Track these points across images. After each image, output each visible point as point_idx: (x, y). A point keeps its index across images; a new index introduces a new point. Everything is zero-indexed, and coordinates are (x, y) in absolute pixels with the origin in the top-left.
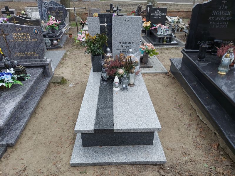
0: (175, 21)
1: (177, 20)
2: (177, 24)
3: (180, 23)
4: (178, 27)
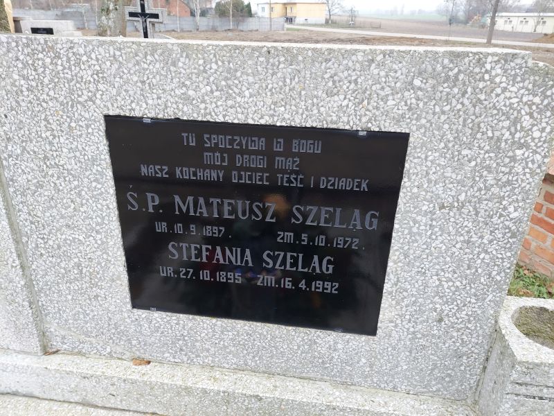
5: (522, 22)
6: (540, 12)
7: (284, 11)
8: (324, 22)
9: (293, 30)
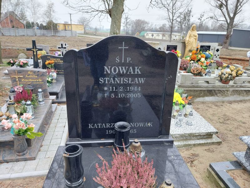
5: (157, 35)
6: (163, 32)
7: (64, 27)
8: (83, 33)
9: (81, 36)
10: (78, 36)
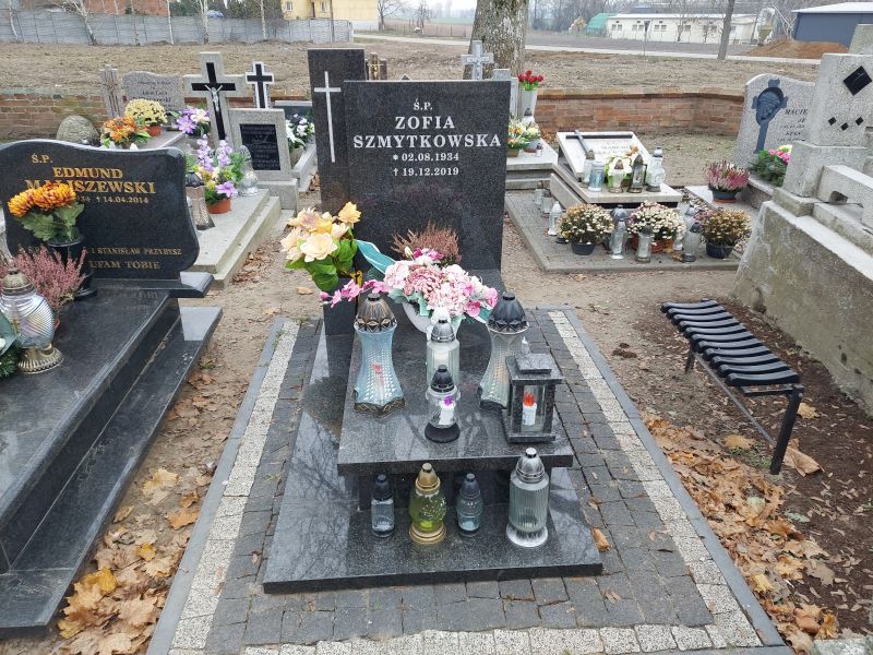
0: (612, 172)
1: (628, 170)
2: (626, 197)
3: (649, 188)
4: (636, 220)
5: (656, 26)
6: (683, 13)
8: (376, 28)
9: (365, 40)
10: (357, 40)
